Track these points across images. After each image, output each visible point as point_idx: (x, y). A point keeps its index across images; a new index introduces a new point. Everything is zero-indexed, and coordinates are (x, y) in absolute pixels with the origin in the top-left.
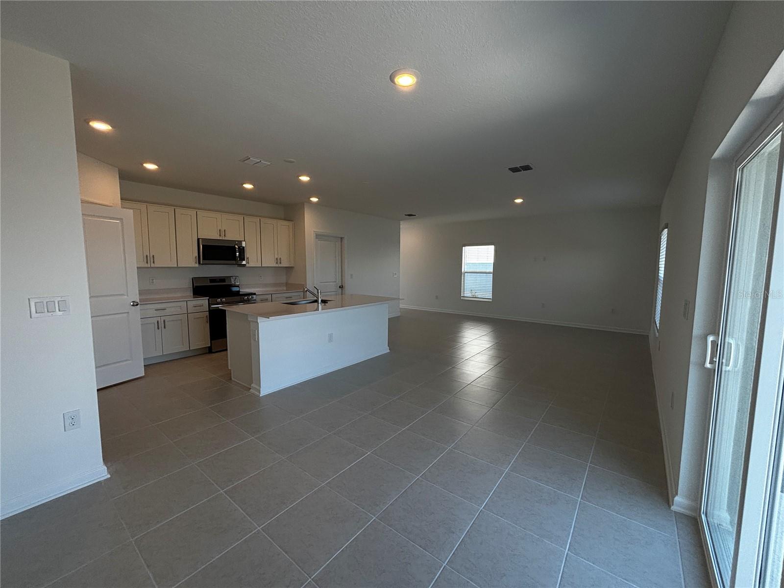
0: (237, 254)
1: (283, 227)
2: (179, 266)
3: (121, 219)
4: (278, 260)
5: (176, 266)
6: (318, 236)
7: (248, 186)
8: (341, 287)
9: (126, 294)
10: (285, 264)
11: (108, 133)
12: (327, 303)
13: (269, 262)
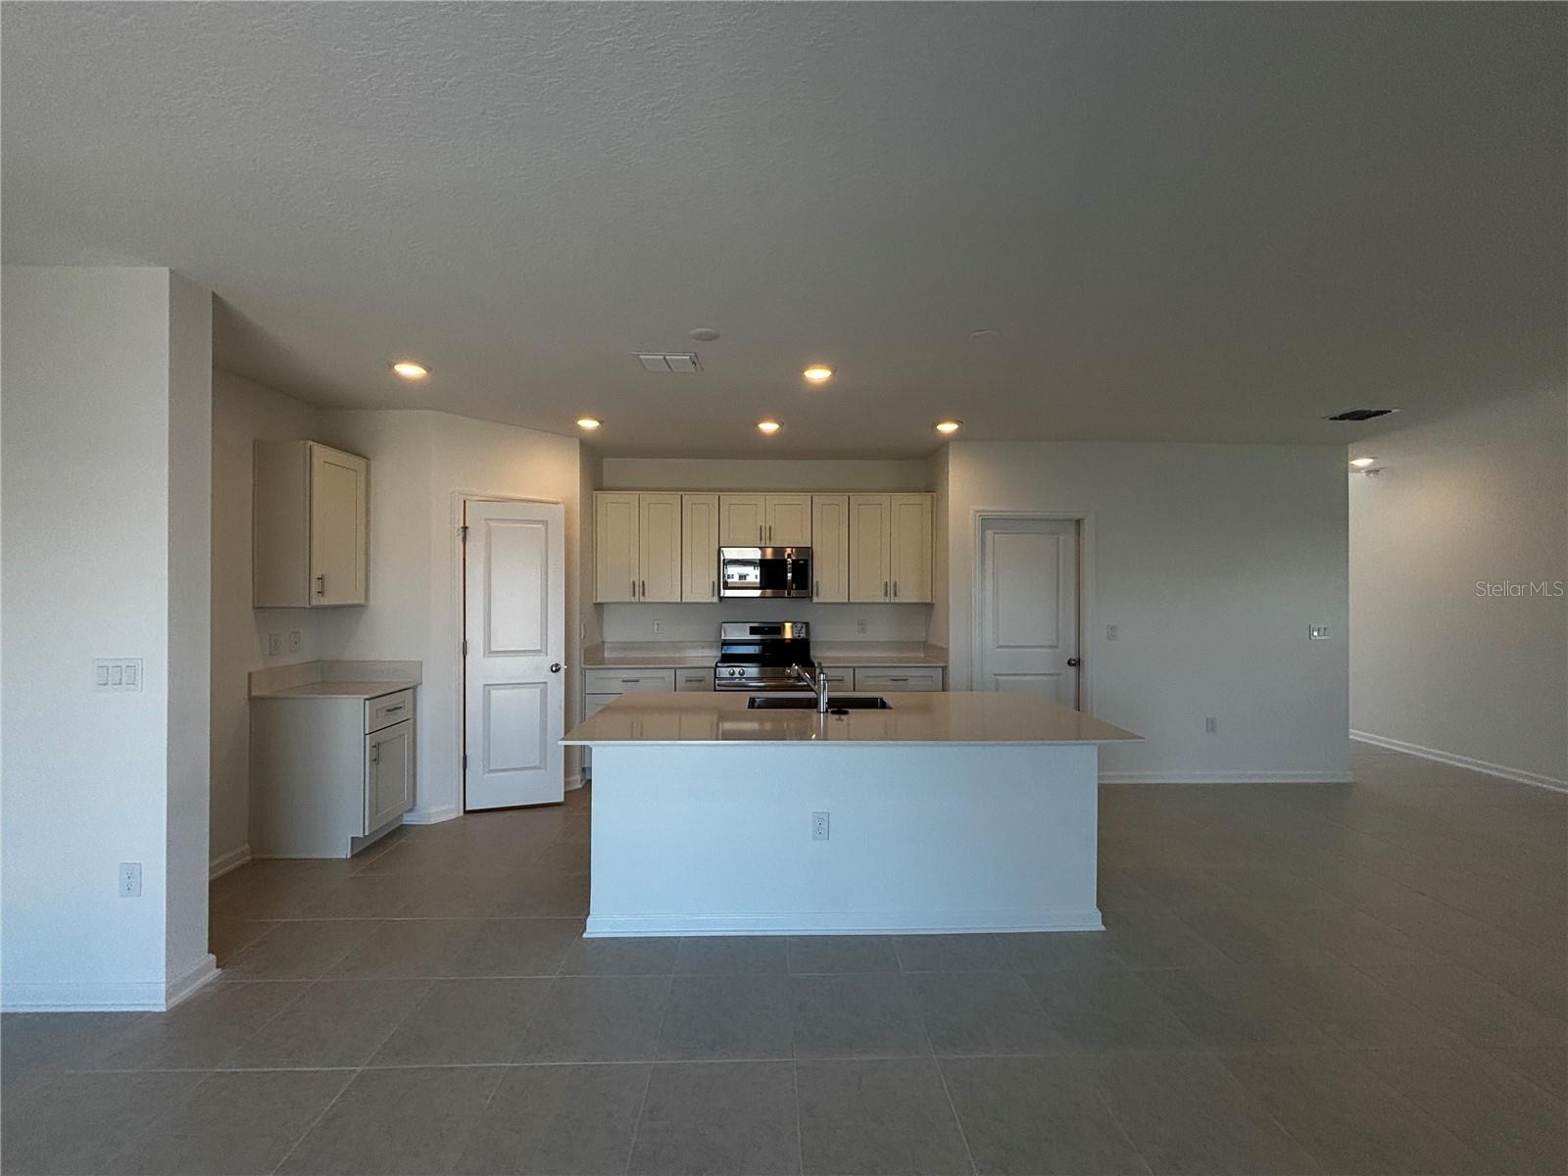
0: (790, 575)
1: (906, 508)
2: (684, 601)
3: (545, 523)
4: (891, 588)
5: (679, 601)
6: (987, 522)
7: (769, 427)
8: (1076, 663)
9: (544, 650)
10: (909, 595)
11: (420, 380)
12: (847, 713)
13: (869, 591)
